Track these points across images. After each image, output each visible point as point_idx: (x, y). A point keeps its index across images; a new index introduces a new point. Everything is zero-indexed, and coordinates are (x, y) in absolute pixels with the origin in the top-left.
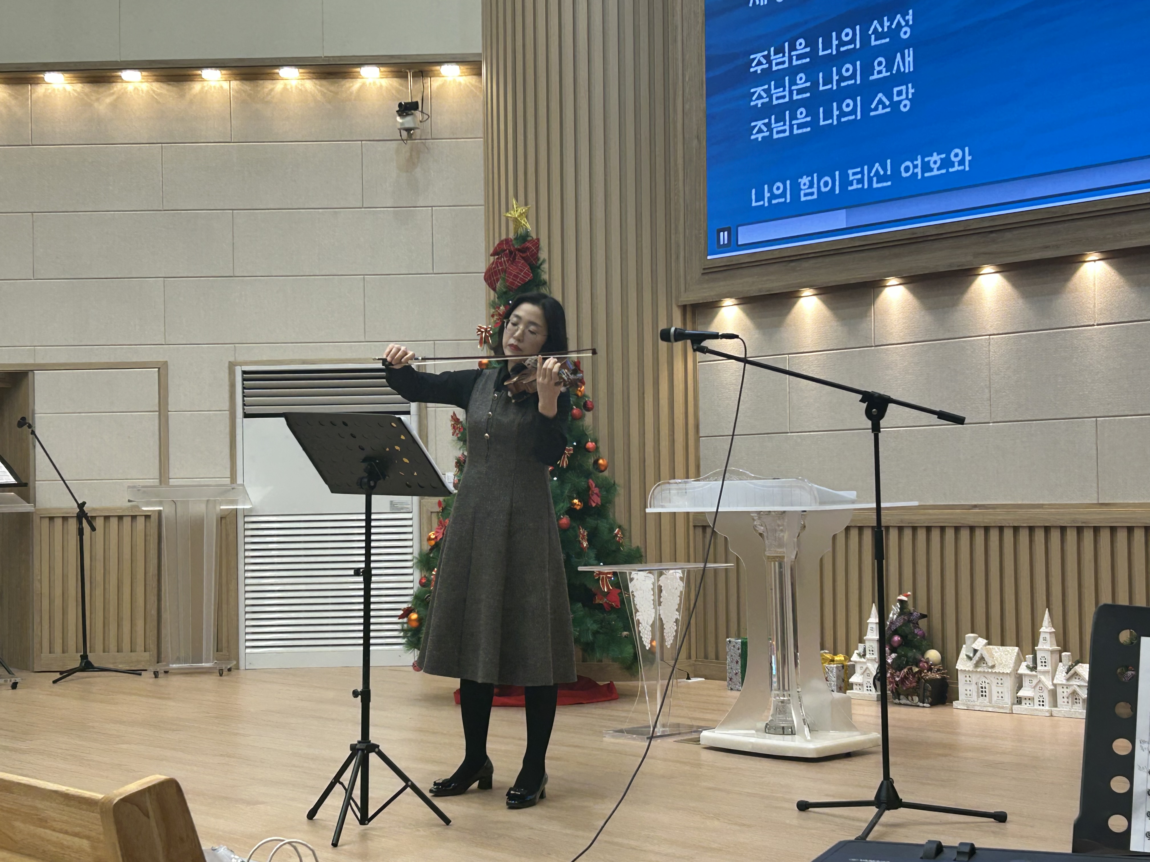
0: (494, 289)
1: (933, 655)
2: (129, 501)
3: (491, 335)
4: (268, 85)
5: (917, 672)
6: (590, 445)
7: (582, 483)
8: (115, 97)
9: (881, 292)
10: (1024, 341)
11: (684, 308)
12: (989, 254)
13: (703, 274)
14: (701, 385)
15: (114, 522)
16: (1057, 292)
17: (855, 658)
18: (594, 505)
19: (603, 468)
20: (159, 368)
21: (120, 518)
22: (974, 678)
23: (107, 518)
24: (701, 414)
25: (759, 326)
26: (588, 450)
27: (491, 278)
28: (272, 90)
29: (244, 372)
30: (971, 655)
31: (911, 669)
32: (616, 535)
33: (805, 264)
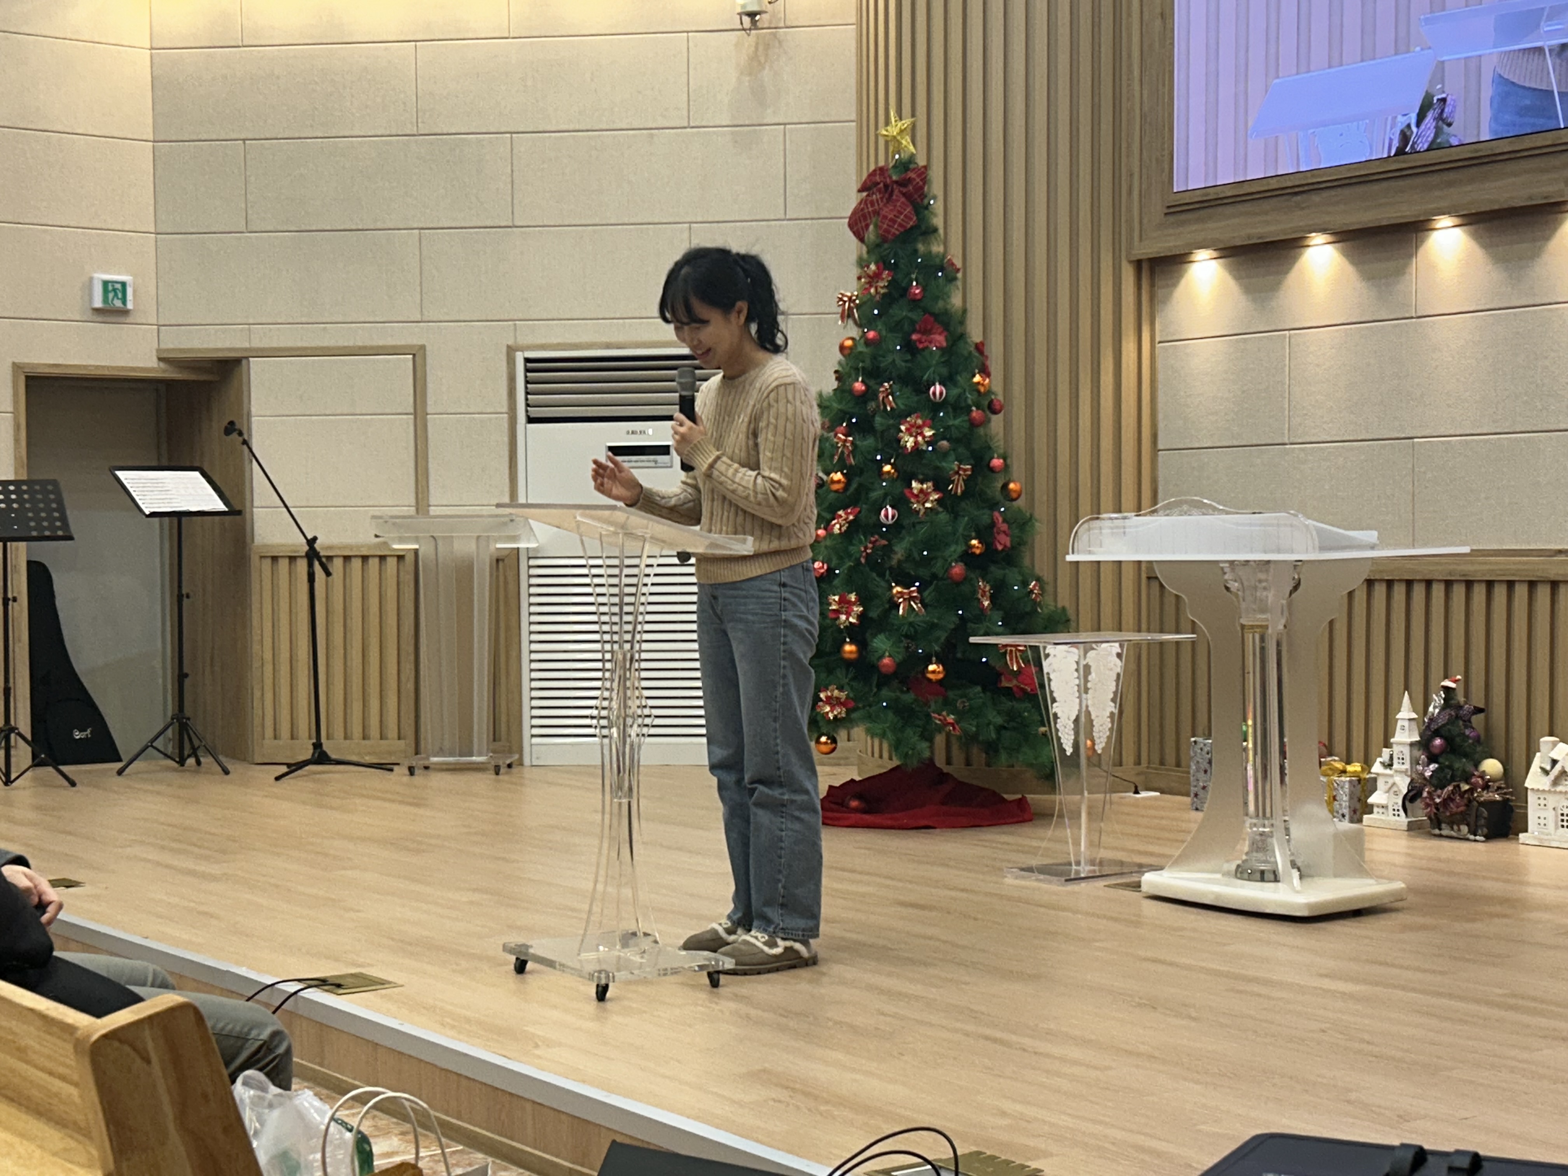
0: (861, 240)
1: (1492, 766)
2: (376, 536)
3: (858, 307)
5: (1466, 791)
6: (997, 462)
7: (984, 518)
9: (1427, 236)
11: (1138, 265)
13: (1166, 214)
14: (1160, 377)
15: (357, 564)
17: (1377, 768)
18: (1000, 548)
19: (1014, 495)
20: (414, 355)
21: (365, 558)
22: (1552, 801)
23: (347, 558)
24: (1160, 416)
25: (1248, 290)
26: (992, 470)
27: (858, 224)
29: (527, 360)
30: (1548, 768)
31: (1458, 786)
32: (1032, 591)
33: (1316, 198)
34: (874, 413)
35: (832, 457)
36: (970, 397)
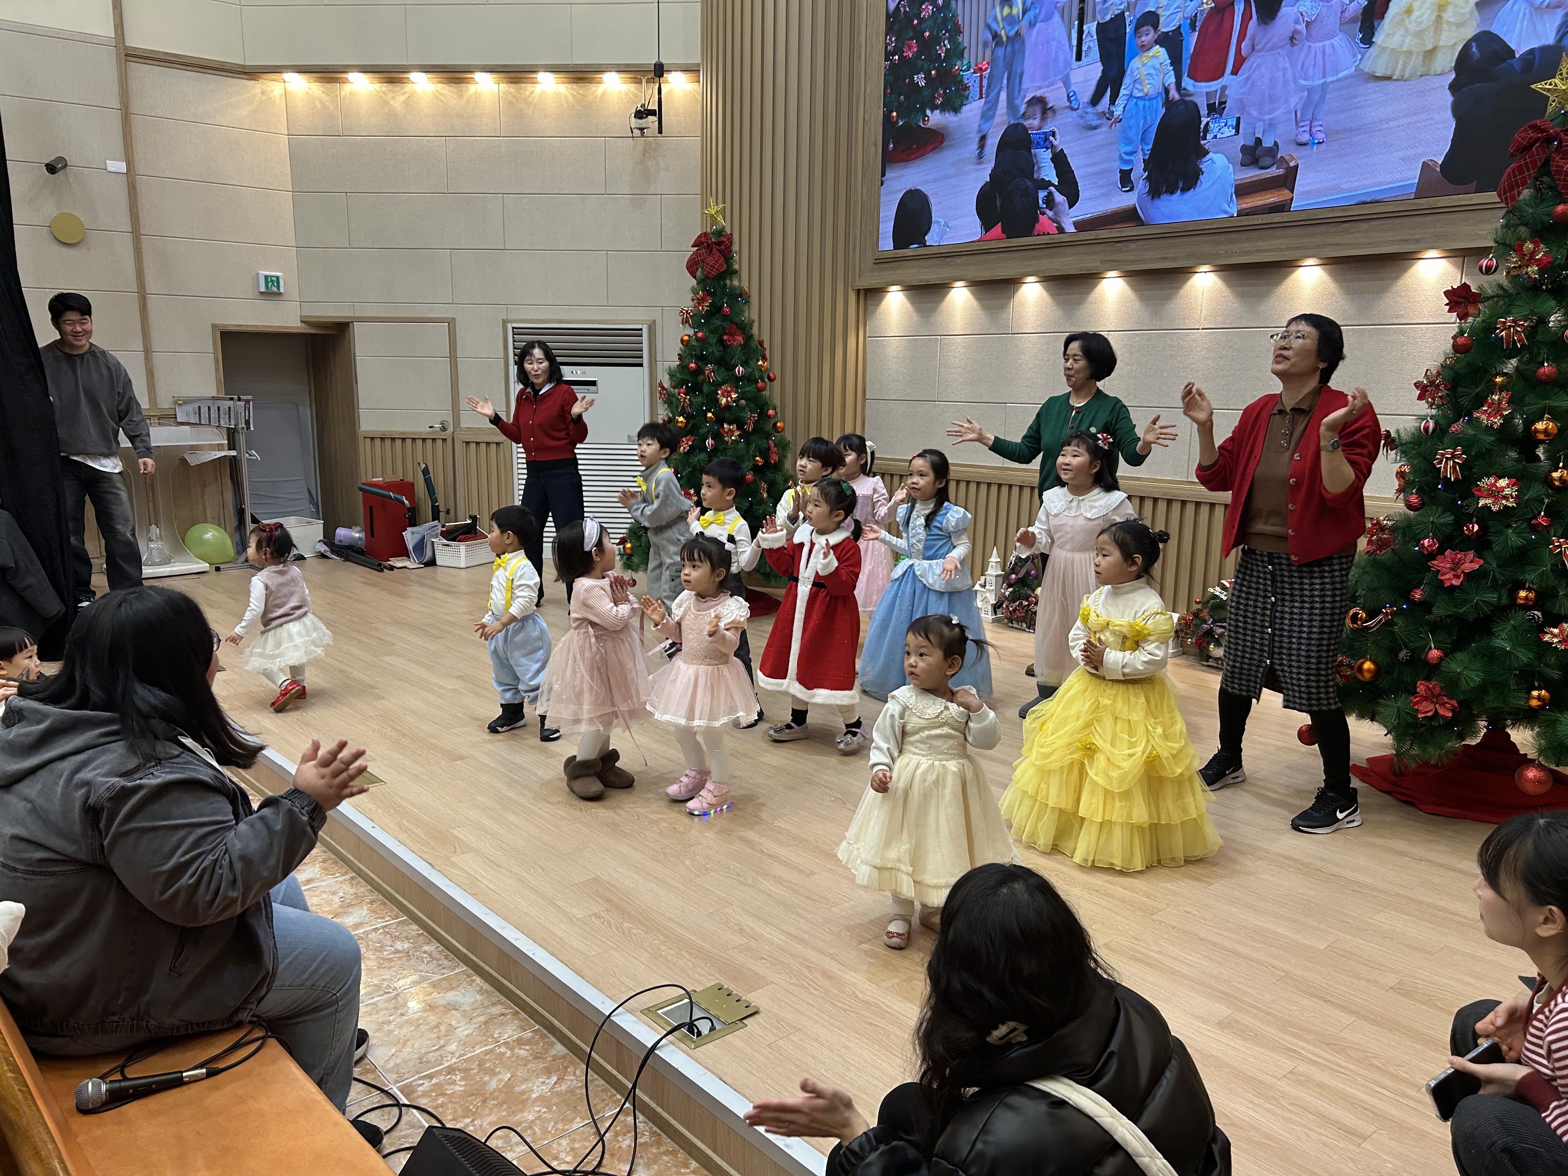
0: (695, 277)
2: (431, 427)
3: (692, 317)
4: (529, 87)
6: (771, 412)
7: (764, 443)
8: (407, 96)
9: (1021, 287)
10: (1137, 338)
11: (858, 292)
12: (1115, 261)
13: (874, 263)
14: (868, 357)
15: (419, 443)
16: (1169, 298)
19: (780, 430)
20: (449, 323)
21: (424, 440)
23: (414, 439)
24: (868, 380)
25: (918, 311)
26: (769, 417)
27: (692, 267)
28: (532, 92)
29: (513, 328)
31: (1022, 602)
33: (958, 260)
34: (703, 381)
35: (678, 407)
36: (757, 374)
